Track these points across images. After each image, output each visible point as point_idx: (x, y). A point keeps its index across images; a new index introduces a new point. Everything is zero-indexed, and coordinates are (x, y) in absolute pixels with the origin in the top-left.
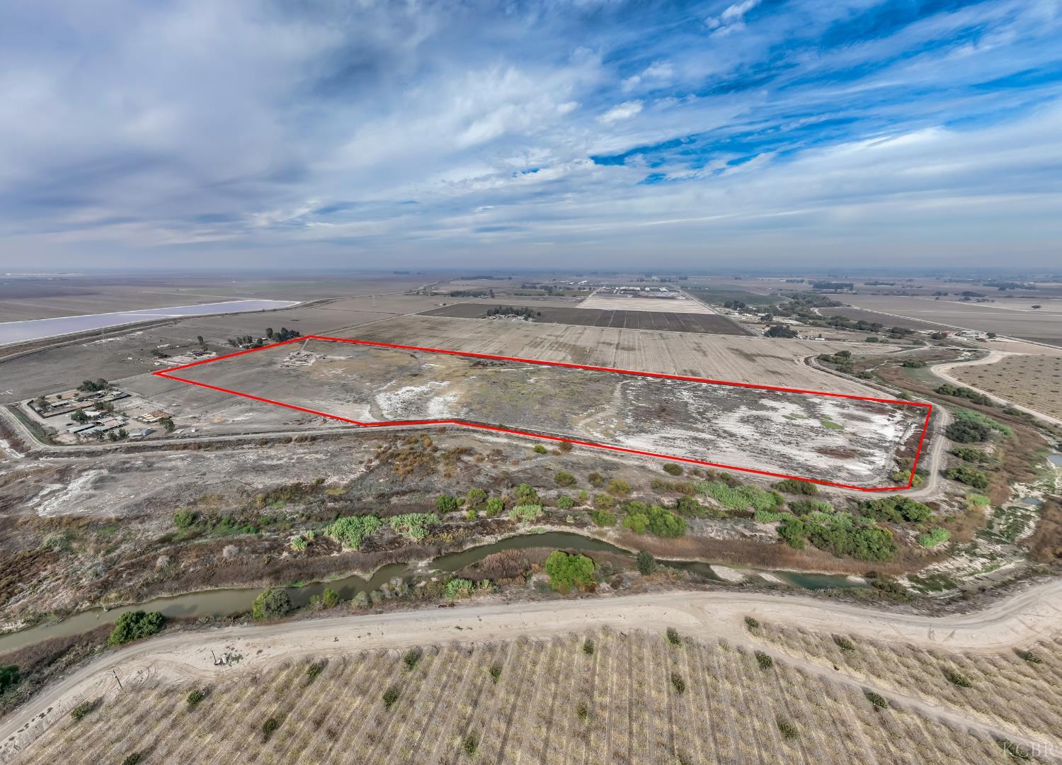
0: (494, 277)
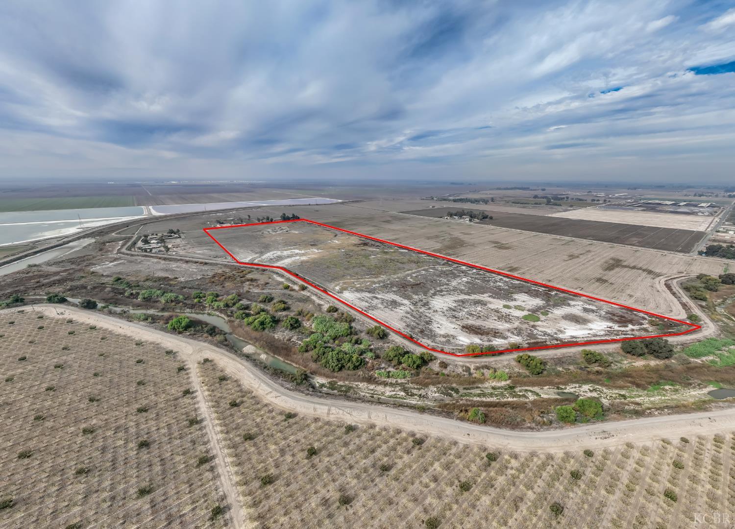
0: (531, 188)
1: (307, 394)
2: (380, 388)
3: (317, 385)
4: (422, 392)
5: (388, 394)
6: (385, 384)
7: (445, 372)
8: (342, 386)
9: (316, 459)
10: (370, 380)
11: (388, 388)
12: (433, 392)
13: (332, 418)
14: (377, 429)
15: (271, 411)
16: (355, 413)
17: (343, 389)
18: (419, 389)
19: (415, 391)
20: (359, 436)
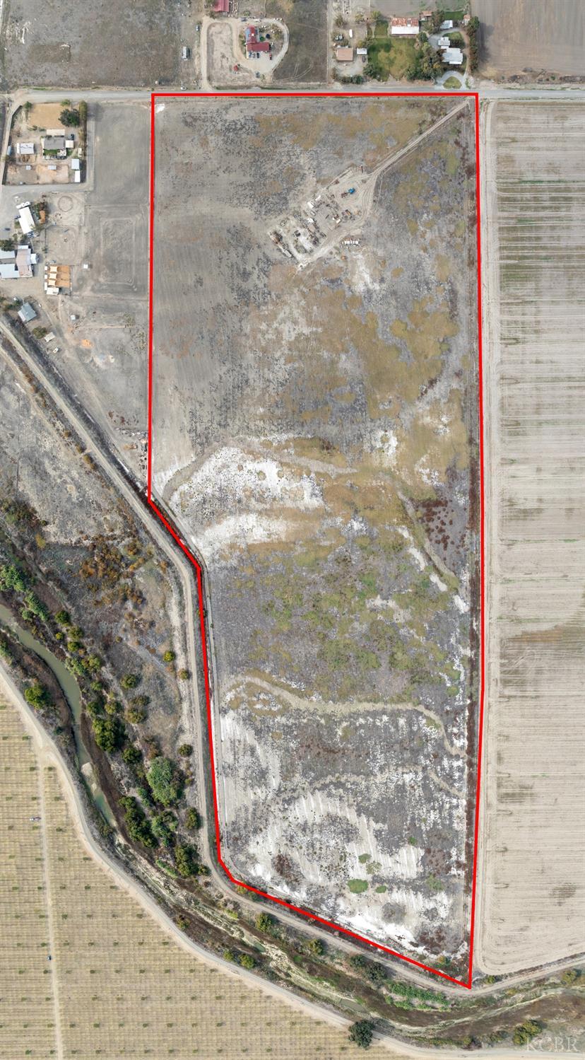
1: (103, 850)
2: (153, 871)
3: (117, 843)
4: (175, 890)
5: (154, 878)
6: (158, 870)
7: (204, 888)
8: (131, 854)
9: (89, 891)
10: (151, 862)
11: (158, 874)
12: (181, 895)
13: (109, 874)
14: (128, 896)
15: (79, 848)
16: (122, 880)
17: (130, 856)
18: (175, 887)
19: (172, 887)
20: (116, 893)
